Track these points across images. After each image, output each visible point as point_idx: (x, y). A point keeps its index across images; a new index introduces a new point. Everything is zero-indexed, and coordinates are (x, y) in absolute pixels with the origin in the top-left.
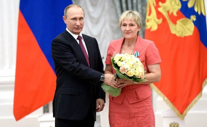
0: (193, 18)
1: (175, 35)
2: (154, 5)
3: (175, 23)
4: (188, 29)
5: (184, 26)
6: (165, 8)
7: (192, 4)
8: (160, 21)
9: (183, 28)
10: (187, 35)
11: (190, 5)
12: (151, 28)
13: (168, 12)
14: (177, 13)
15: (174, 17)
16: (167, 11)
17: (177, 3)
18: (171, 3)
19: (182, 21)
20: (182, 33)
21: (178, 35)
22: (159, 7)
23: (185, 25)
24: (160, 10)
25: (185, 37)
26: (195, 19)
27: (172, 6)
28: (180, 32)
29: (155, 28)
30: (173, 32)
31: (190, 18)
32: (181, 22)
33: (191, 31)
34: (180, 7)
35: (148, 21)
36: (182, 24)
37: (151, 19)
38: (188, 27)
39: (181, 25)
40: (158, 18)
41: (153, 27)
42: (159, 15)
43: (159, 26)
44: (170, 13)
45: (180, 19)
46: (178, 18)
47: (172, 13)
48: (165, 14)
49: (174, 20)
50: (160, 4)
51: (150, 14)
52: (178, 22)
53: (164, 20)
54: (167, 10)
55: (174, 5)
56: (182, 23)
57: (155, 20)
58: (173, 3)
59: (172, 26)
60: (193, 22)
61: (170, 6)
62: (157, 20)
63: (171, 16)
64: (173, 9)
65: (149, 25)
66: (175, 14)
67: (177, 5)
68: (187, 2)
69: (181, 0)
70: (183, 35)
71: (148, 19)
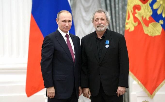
0: (161, 22)
1: (147, 35)
2: (132, 11)
4: (157, 30)
5: (154, 28)
6: (140, 14)
8: (136, 24)
10: (156, 35)
11: (159, 12)
12: (129, 29)
13: (142, 17)
14: (149, 18)
15: (147, 21)
18: (145, 11)
19: (153, 24)
20: (153, 33)
21: (149, 35)
22: (136, 13)
24: (136, 15)
25: (155, 37)
28: (151, 32)
30: (146, 32)
31: (159, 22)
33: (159, 32)
34: (151, 13)
35: (127, 24)
37: (129, 22)
39: (152, 28)
40: (135, 22)
41: (131, 28)
42: (136, 19)
43: (135, 27)
44: (144, 18)
46: (150, 22)
47: (145, 18)
48: (140, 19)
50: (137, 11)
51: (128, 19)
52: (150, 25)
53: (139, 23)
55: (147, 12)
56: (153, 26)
57: (132, 24)
58: (146, 10)
59: (145, 28)
60: (161, 25)
61: (144, 13)
62: (134, 23)
63: (145, 20)
64: (146, 15)
65: (128, 27)
66: (148, 19)
67: (149, 12)
68: (156, 10)
69: (152, 8)
70: (153, 35)
71: (127, 22)
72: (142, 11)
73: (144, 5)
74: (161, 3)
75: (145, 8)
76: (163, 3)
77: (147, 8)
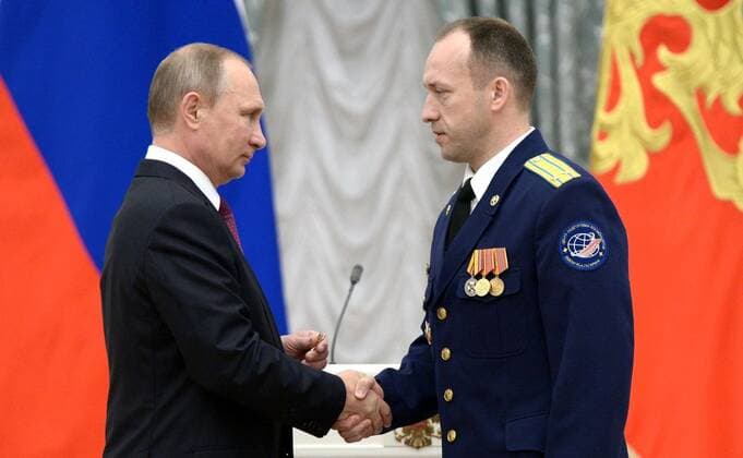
2: (633, 57)
3: (731, 148)
6: (684, 75)
8: (662, 137)
12: (615, 170)
13: (701, 95)
14: (742, 101)
15: (728, 116)
18: (715, 54)
22: (660, 68)
24: (661, 82)
27: (717, 67)
29: (636, 168)
30: (721, 191)
35: (603, 136)
37: (619, 124)
40: (654, 123)
41: (625, 164)
42: (658, 107)
43: (655, 158)
44: (711, 98)
47: (718, 102)
48: (685, 103)
49: (729, 134)
50: (663, 53)
51: (612, 105)
53: (682, 133)
54: (695, 84)
55: (730, 60)
57: (636, 134)
58: (725, 52)
59: (715, 163)
61: (710, 68)
62: (646, 131)
63: (714, 114)
64: (725, 82)
65: (611, 155)
66: (733, 106)
71: (602, 125)
72: (697, 54)
73: (710, 18)
75: (719, 36)
77: (727, 35)
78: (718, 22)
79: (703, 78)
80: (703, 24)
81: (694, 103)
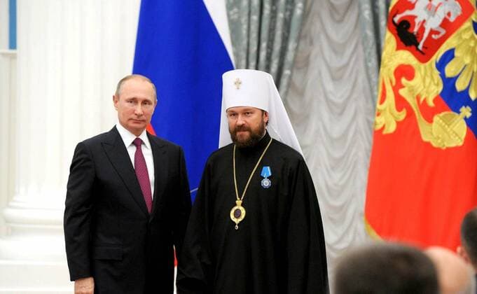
0: (466, 112)
1: (428, 144)
2: (391, 82)
3: (430, 120)
4: (454, 132)
5: (446, 126)
6: (412, 90)
7: (465, 83)
9: (445, 130)
10: (453, 145)
12: (383, 128)
13: (418, 98)
14: (435, 100)
16: (415, 96)
17: (436, 82)
18: (424, 81)
19: (443, 116)
20: (443, 141)
21: (435, 144)
22: (402, 86)
23: (449, 125)
24: (402, 92)
25: (449, 149)
26: (469, 115)
27: (424, 87)
28: (439, 138)
29: (391, 128)
30: (425, 138)
31: (459, 112)
32: (441, 119)
34: (440, 88)
36: (444, 124)
37: (385, 110)
38: (454, 129)
39: (441, 125)
40: (399, 109)
41: (386, 126)
42: (401, 103)
43: (399, 124)
44: (422, 100)
45: (440, 113)
49: (429, 114)
50: (404, 81)
52: (436, 118)
53: (410, 113)
54: (416, 94)
55: (430, 83)
56: (444, 121)
58: (428, 80)
60: (465, 119)
61: (423, 87)
63: (423, 106)
66: (431, 103)
67: (435, 84)
68: (454, 79)
69: (443, 75)
70: (444, 146)
71: (379, 110)
72: (417, 81)
73: (422, 66)
74: (467, 60)
75: (426, 74)
76: (472, 62)
77: (429, 74)
78: (425, 68)
79: (419, 90)
80: (420, 69)
81: (416, 101)
